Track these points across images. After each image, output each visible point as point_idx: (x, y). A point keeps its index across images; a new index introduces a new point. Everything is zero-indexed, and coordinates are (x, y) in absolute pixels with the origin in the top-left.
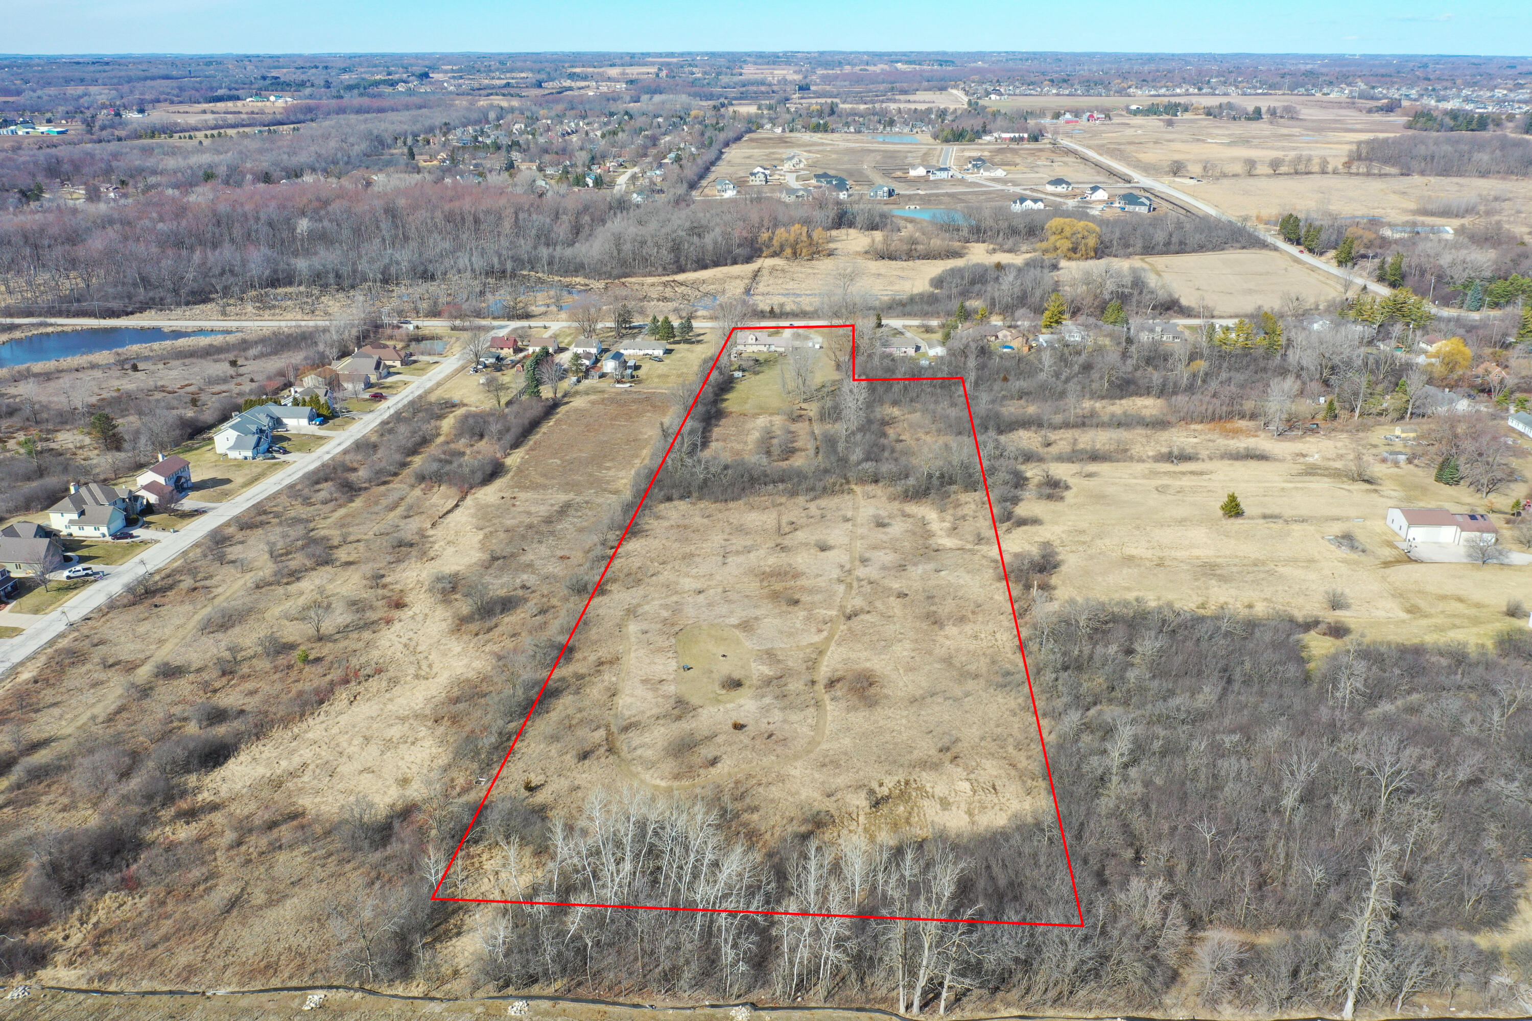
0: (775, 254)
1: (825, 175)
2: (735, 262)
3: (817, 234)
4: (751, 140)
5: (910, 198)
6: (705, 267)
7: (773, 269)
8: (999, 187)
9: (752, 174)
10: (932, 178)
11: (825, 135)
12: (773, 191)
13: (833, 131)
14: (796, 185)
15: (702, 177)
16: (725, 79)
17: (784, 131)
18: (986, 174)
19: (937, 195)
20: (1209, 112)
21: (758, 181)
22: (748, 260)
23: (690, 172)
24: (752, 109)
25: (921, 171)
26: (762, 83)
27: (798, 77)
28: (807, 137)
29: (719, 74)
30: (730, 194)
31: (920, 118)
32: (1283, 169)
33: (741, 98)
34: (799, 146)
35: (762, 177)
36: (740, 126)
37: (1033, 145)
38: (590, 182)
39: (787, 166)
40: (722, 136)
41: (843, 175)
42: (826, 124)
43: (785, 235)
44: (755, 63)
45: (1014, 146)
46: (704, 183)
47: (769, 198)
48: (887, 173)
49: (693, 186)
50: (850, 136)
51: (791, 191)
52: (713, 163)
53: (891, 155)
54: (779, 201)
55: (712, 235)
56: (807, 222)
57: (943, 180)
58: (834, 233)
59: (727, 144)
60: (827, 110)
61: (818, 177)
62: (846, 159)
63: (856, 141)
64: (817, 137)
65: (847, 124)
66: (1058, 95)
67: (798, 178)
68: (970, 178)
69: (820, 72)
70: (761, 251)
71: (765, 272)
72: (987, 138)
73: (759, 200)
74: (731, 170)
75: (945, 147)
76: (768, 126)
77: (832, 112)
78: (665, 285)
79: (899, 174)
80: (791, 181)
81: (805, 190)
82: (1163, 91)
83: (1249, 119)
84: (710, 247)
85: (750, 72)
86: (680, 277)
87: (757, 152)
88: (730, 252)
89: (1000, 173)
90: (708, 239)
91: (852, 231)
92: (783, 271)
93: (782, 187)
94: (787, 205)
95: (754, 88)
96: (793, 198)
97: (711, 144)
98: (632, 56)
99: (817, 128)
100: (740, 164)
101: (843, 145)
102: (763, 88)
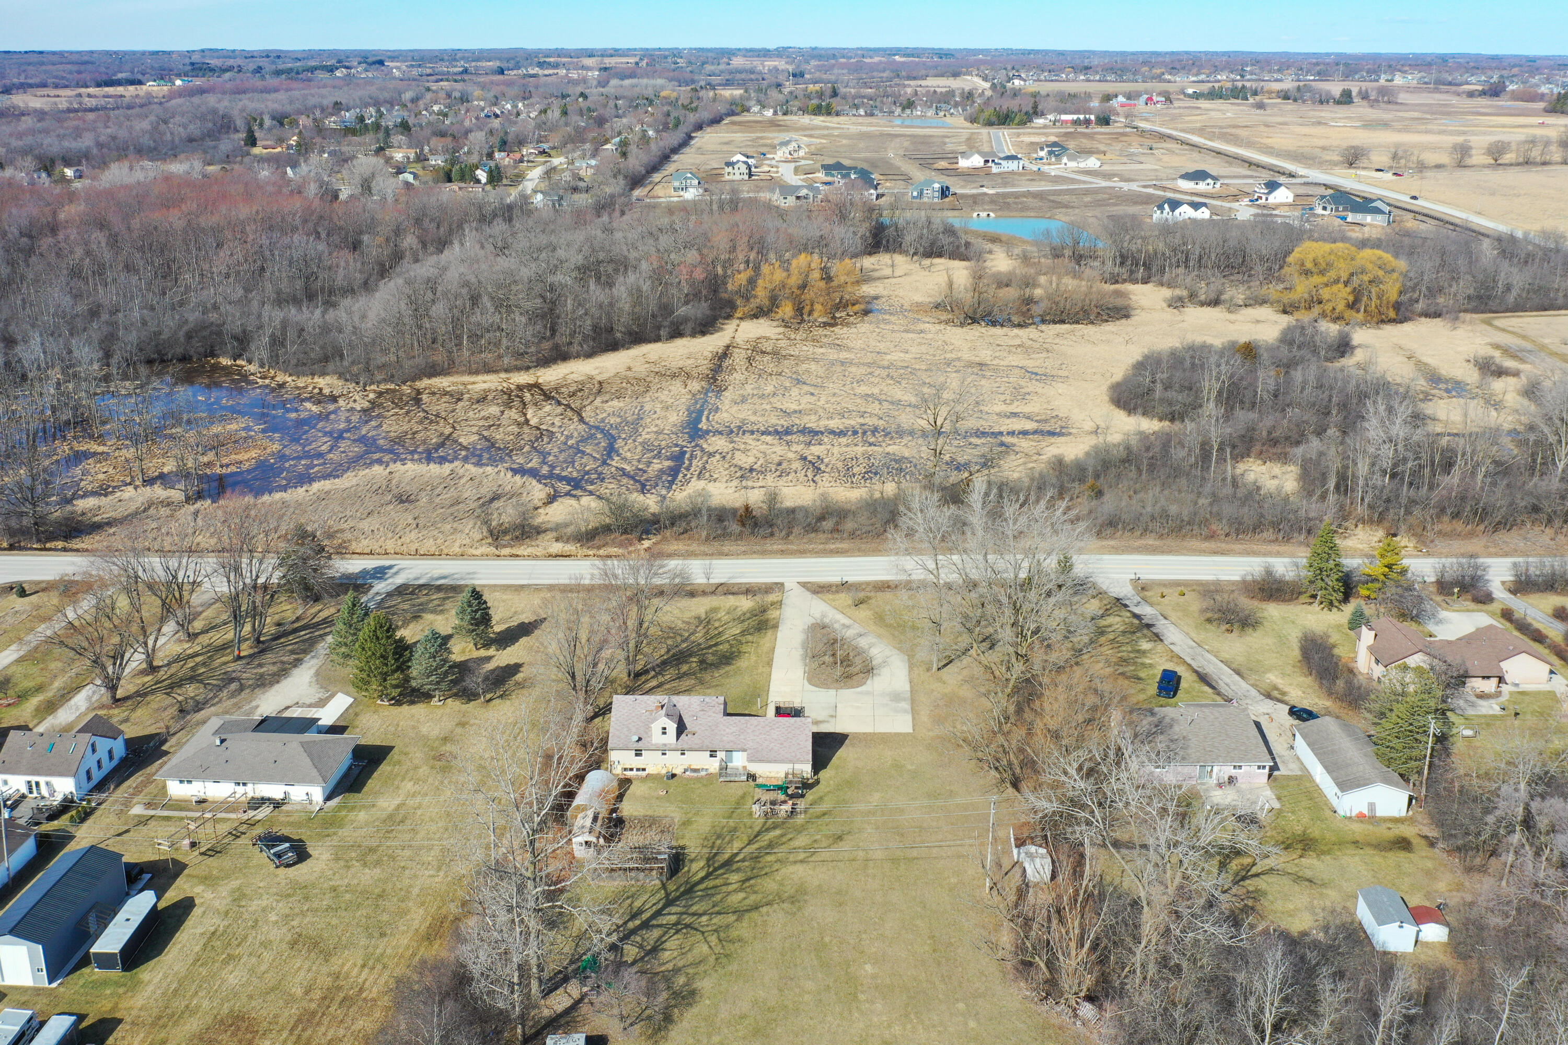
0: (758, 313)
1: (838, 167)
2: (676, 333)
3: (840, 268)
4: (733, 123)
5: (975, 201)
6: (614, 346)
7: (756, 350)
8: (1104, 184)
9: (728, 164)
10: (995, 169)
11: (829, 118)
12: (759, 189)
13: (837, 114)
14: (794, 180)
15: (654, 168)
16: (709, 68)
17: (775, 113)
18: (1072, 165)
19: (1016, 195)
20: (1286, 96)
21: (737, 174)
22: (705, 327)
23: (636, 161)
24: (738, 92)
25: (976, 161)
26: (752, 72)
27: (791, 68)
28: (806, 120)
29: (703, 64)
30: (691, 194)
31: (942, 101)
32: (1509, 157)
33: (726, 85)
34: (797, 129)
35: (744, 169)
36: (721, 108)
37: (1104, 129)
38: (482, 175)
39: (781, 154)
40: (692, 118)
41: (865, 166)
42: (829, 105)
43: (779, 275)
44: (745, 56)
45: (1082, 129)
46: (657, 177)
47: (753, 201)
48: (926, 163)
49: (636, 181)
50: (860, 120)
51: (787, 190)
52: (675, 150)
53: (925, 140)
54: (769, 207)
55: (632, 278)
56: (820, 244)
57: (1012, 173)
58: (868, 262)
59: (699, 127)
60: (828, 92)
61: (827, 168)
62: (862, 145)
63: (870, 125)
64: (819, 120)
65: (857, 107)
66: (1088, 80)
67: (797, 171)
68: (1053, 169)
69: (814, 63)
70: (734, 307)
71: (738, 357)
72: (1040, 121)
73: (734, 204)
74: (699, 159)
75: (993, 131)
76: (756, 109)
77: (835, 94)
78: (511, 397)
79: (943, 164)
80: (787, 174)
81: (810, 187)
82: (1202, 77)
83: (1338, 102)
84: (625, 304)
85: (738, 62)
86: (550, 375)
87: (739, 137)
88: (666, 309)
89: (1093, 163)
90: (621, 290)
91: (899, 259)
92: (776, 354)
93: (773, 183)
94: (782, 214)
95: (743, 76)
96: (791, 200)
97: (677, 125)
98: (616, 50)
99: (818, 111)
100: (714, 152)
101: (854, 129)
102: (753, 76)
